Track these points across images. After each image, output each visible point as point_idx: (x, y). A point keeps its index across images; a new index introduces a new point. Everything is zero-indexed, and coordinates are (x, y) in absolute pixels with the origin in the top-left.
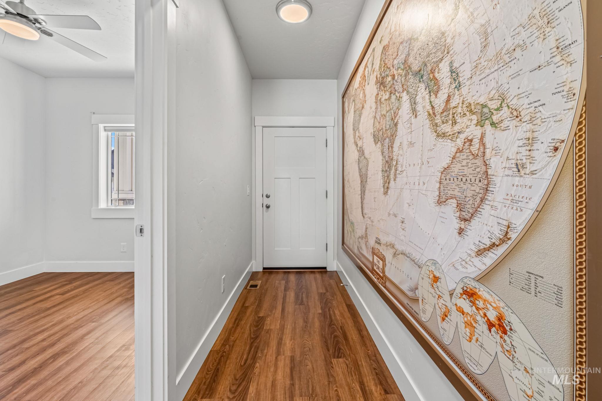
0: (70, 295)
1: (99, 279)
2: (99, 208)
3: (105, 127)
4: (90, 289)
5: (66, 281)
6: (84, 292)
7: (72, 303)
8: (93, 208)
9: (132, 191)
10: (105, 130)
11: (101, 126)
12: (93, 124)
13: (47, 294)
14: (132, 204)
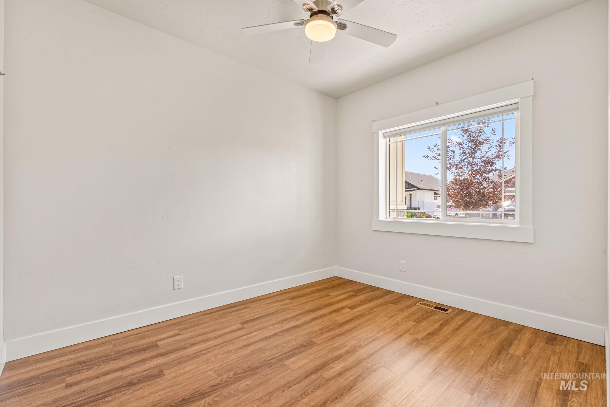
0: (358, 312)
1: (381, 297)
2: (379, 220)
3: (384, 133)
4: (375, 310)
5: (352, 291)
6: (371, 310)
7: (360, 324)
8: (374, 220)
9: (402, 202)
10: (384, 137)
11: (381, 133)
12: (373, 133)
13: (340, 303)
14: (403, 216)
